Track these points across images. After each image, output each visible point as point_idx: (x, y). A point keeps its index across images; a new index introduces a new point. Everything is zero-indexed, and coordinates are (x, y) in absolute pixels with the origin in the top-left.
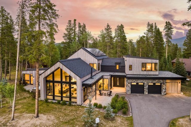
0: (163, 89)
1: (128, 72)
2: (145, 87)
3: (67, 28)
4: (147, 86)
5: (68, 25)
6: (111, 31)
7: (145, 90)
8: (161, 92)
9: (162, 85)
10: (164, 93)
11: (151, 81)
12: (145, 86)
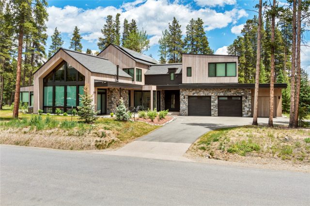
0: (246, 106)
1: (186, 80)
2: (212, 104)
3: (105, 30)
4: (216, 102)
5: (106, 24)
6: (180, 31)
7: (212, 108)
8: (242, 111)
9: (243, 99)
10: (248, 114)
11: (222, 92)
12: (213, 102)
